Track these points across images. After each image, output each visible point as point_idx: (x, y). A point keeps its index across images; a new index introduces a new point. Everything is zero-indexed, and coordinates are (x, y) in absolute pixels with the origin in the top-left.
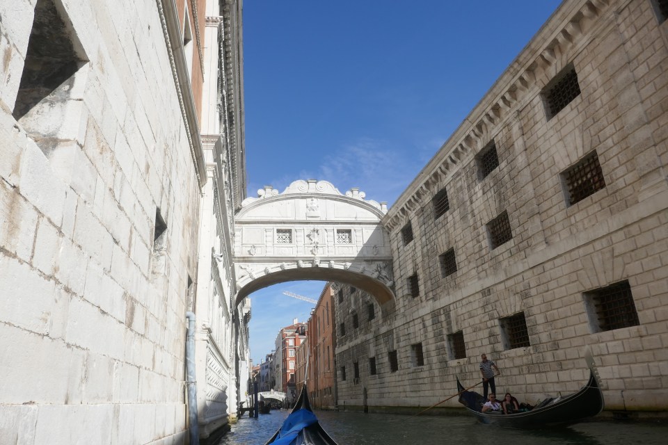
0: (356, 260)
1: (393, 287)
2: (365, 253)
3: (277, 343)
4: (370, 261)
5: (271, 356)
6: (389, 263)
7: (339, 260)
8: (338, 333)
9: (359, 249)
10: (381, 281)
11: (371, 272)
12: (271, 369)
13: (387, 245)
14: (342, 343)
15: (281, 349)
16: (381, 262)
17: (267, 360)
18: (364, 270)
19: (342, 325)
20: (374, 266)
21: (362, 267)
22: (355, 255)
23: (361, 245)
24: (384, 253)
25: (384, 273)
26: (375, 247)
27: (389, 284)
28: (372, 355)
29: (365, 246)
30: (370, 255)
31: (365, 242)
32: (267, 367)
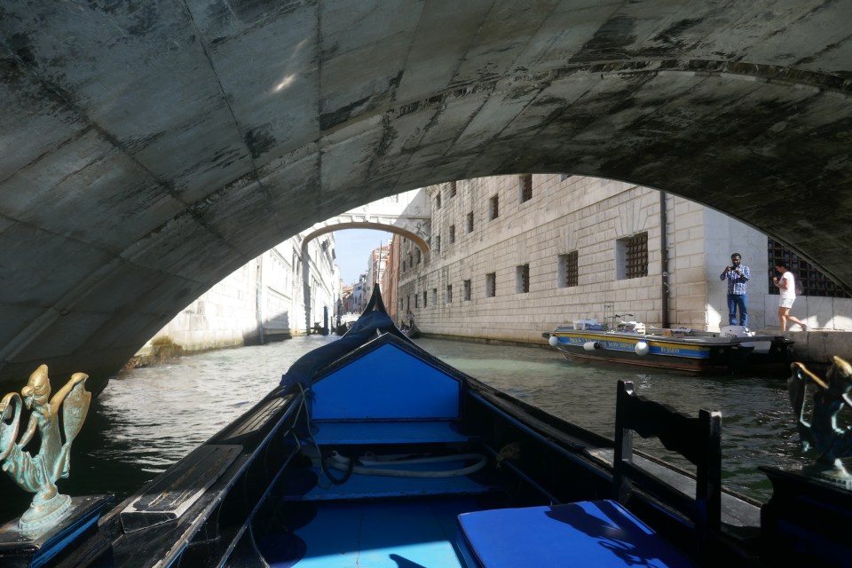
0: (401, 218)
1: (429, 241)
2: (408, 212)
3: (369, 264)
4: (412, 219)
5: (364, 276)
6: (428, 222)
7: (385, 217)
8: (401, 269)
9: (404, 209)
10: (420, 236)
11: (412, 228)
12: (364, 290)
13: (428, 206)
14: (403, 277)
15: (372, 272)
16: (421, 220)
17: (361, 280)
18: (406, 226)
19: (404, 262)
20: (415, 223)
21: (404, 224)
22: (400, 214)
23: (405, 206)
24: (424, 213)
25: (423, 229)
26: (417, 207)
27: (426, 239)
28: (416, 293)
29: (409, 206)
30: (413, 214)
31: (410, 202)
32: (359, 288)
